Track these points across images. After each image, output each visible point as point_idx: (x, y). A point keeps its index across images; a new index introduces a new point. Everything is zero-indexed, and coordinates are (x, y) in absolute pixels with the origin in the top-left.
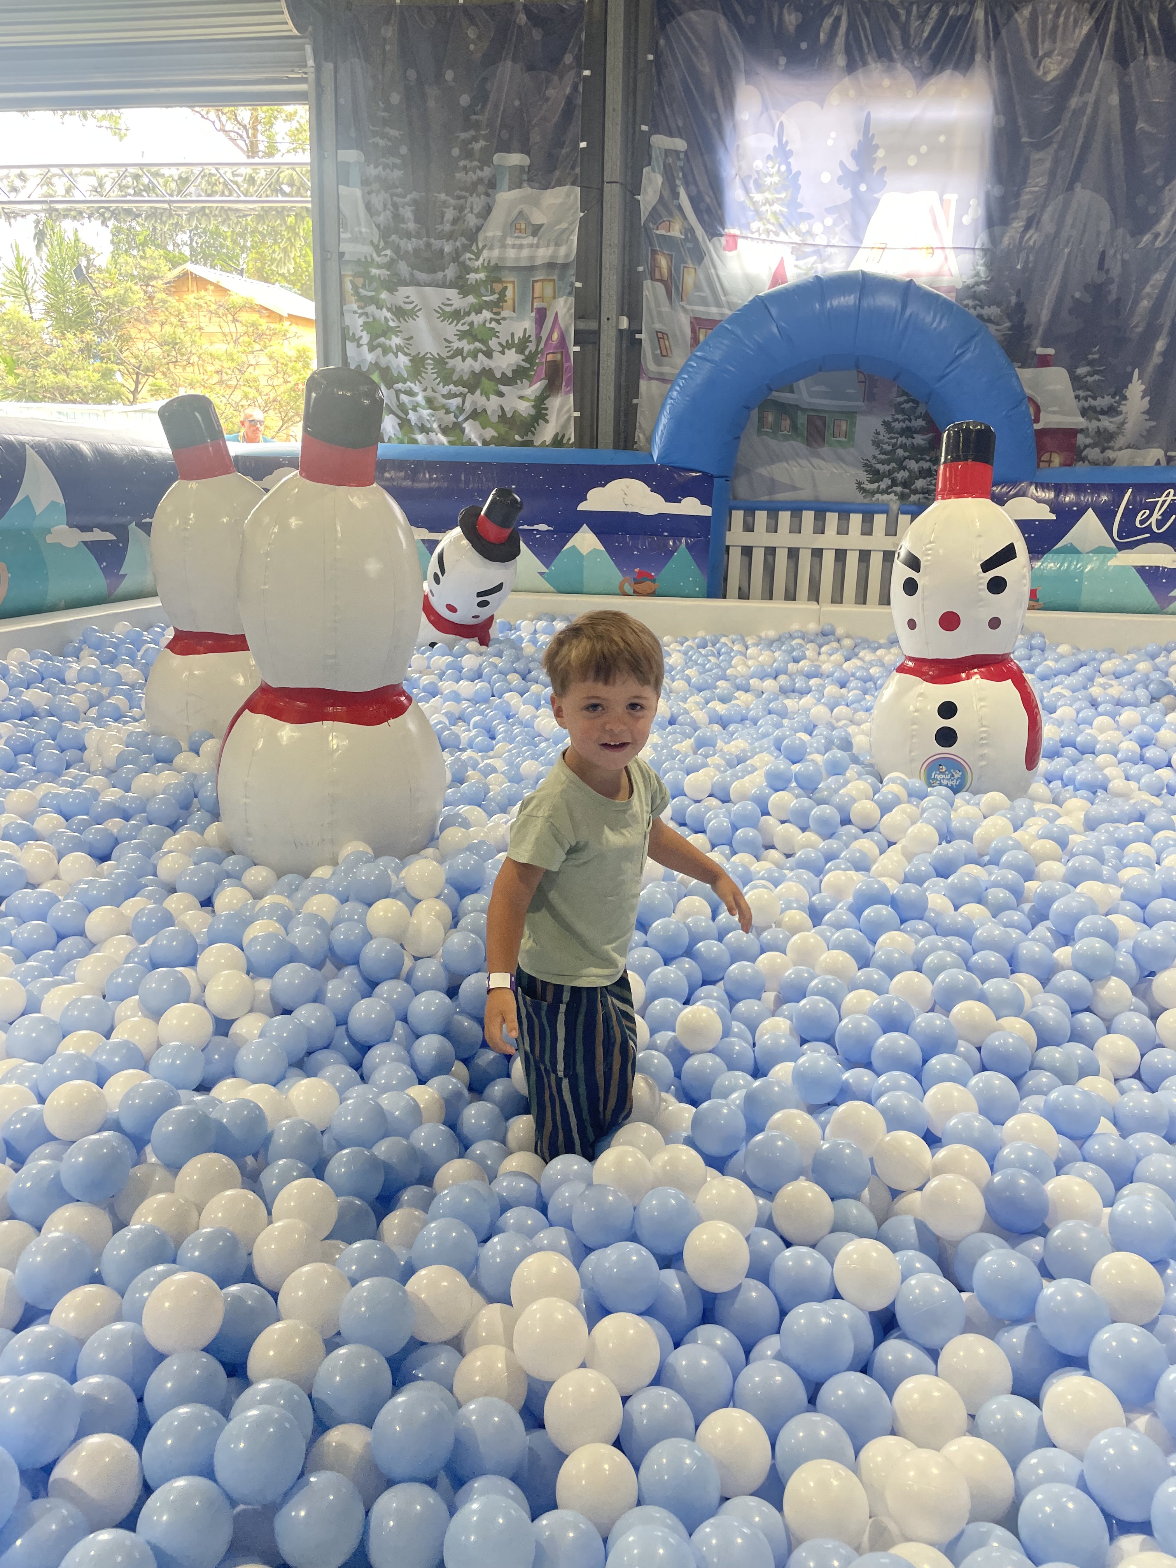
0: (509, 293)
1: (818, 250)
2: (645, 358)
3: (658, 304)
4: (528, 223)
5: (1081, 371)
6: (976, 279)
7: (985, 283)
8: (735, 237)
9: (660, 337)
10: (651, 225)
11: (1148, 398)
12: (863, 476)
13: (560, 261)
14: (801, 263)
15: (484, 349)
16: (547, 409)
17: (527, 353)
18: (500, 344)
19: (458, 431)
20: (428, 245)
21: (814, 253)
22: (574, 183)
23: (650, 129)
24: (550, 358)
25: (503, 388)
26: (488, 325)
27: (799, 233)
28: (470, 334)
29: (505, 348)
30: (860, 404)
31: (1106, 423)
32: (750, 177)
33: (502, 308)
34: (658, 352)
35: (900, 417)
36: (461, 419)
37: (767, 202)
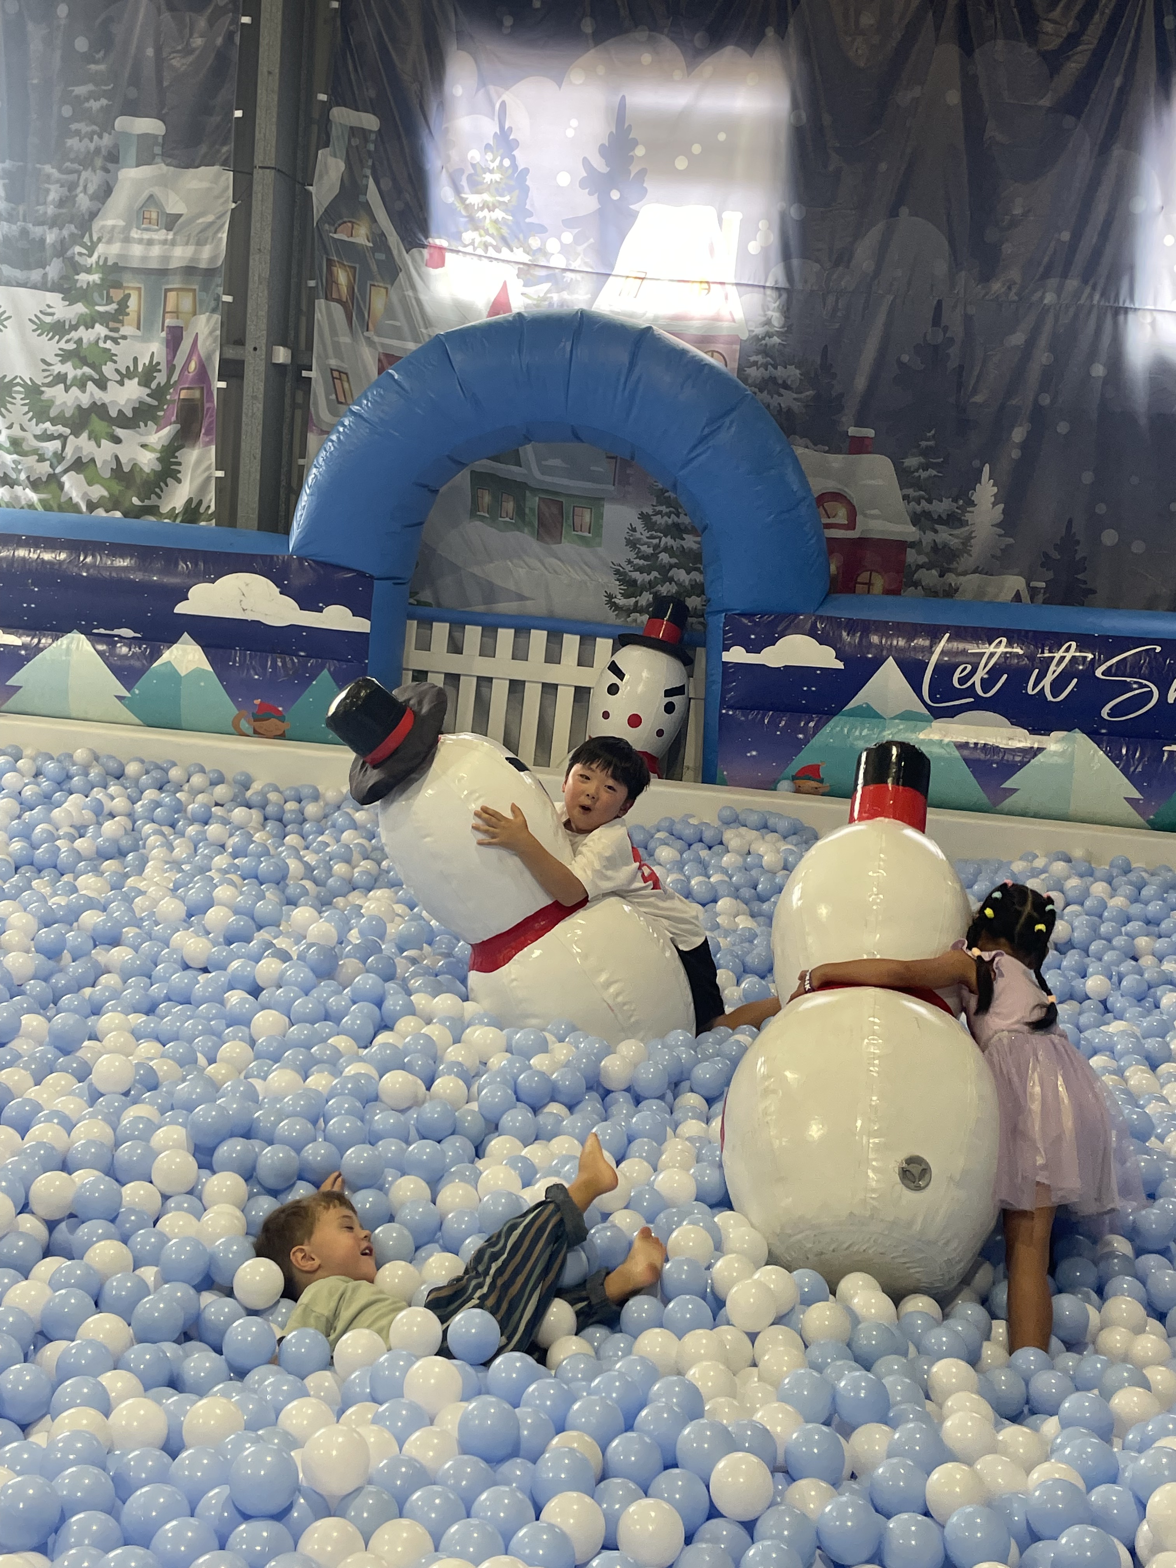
0: (133, 303)
1: (554, 276)
2: (316, 404)
3: (334, 332)
4: (161, 212)
5: (912, 462)
6: (766, 328)
7: (779, 334)
8: (441, 249)
9: (337, 376)
10: (327, 226)
11: (1001, 506)
12: (615, 587)
13: (203, 265)
14: (530, 291)
15: (97, 377)
16: (179, 464)
17: (154, 385)
18: (117, 371)
19: (54, 486)
20: (24, 232)
21: (547, 279)
22: (224, 164)
23: (329, 99)
24: (183, 394)
25: (120, 432)
26: (101, 344)
27: (528, 251)
28: (77, 356)
29: (124, 376)
30: (611, 488)
31: (944, 535)
32: (462, 171)
33: (122, 322)
34: (333, 397)
35: (664, 509)
36: (58, 470)
37: (485, 206)
